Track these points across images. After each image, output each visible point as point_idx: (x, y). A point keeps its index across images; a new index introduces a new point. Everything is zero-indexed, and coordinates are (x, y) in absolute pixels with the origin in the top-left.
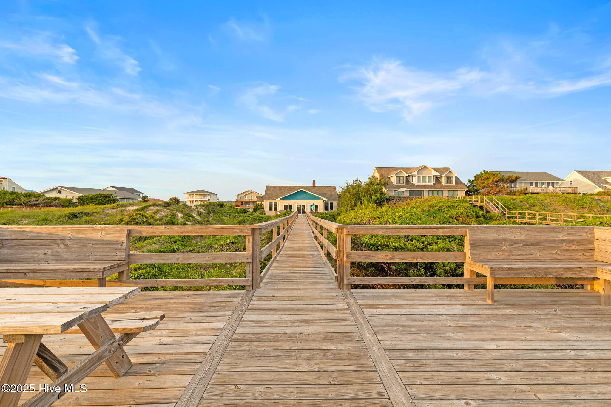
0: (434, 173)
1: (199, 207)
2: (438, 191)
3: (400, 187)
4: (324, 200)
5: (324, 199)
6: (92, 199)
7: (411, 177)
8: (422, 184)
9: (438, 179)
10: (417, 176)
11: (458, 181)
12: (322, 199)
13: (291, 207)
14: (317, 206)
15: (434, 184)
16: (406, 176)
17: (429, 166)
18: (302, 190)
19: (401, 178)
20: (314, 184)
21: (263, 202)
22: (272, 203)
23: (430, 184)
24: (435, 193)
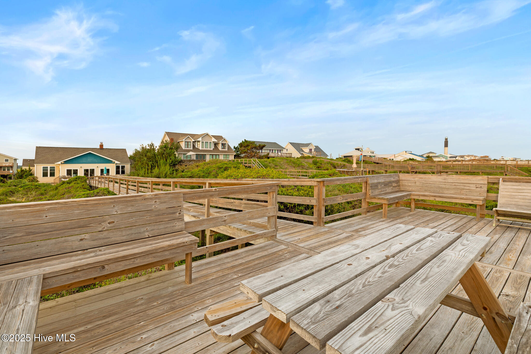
0: (214, 140)
2: (216, 155)
3: (189, 151)
4: (116, 164)
5: (116, 162)
7: (196, 143)
8: (204, 149)
9: (216, 144)
10: (201, 142)
11: (229, 147)
12: (114, 163)
13: (76, 172)
14: (108, 171)
15: (213, 149)
16: (193, 142)
17: (211, 134)
18: (90, 153)
19: (189, 143)
20: (101, 146)
21: (34, 166)
22: (47, 167)
23: (210, 149)
24: (214, 156)
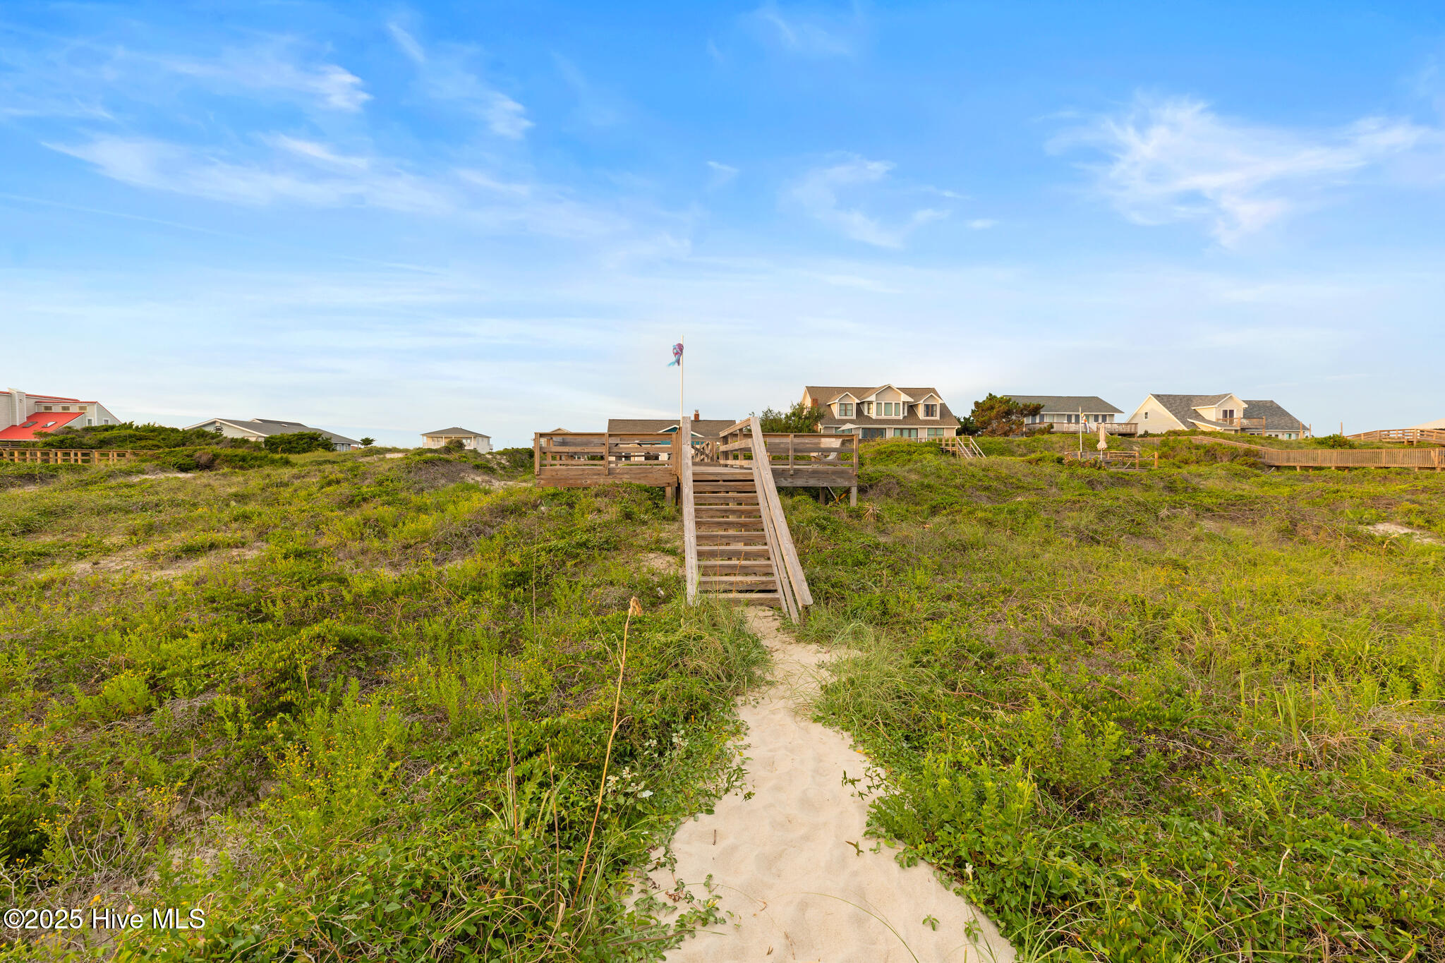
0: (905, 398)
1: (498, 457)
2: (910, 429)
3: (844, 422)
6: (290, 443)
7: (866, 406)
8: (883, 417)
9: (912, 408)
10: (875, 404)
11: (945, 411)
15: (904, 417)
16: (858, 404)
17: (895, 385)
18: (676, 427)
19: (849, 407)
20: (697, 416)
23: (897, 418)
24: (906, 433)
